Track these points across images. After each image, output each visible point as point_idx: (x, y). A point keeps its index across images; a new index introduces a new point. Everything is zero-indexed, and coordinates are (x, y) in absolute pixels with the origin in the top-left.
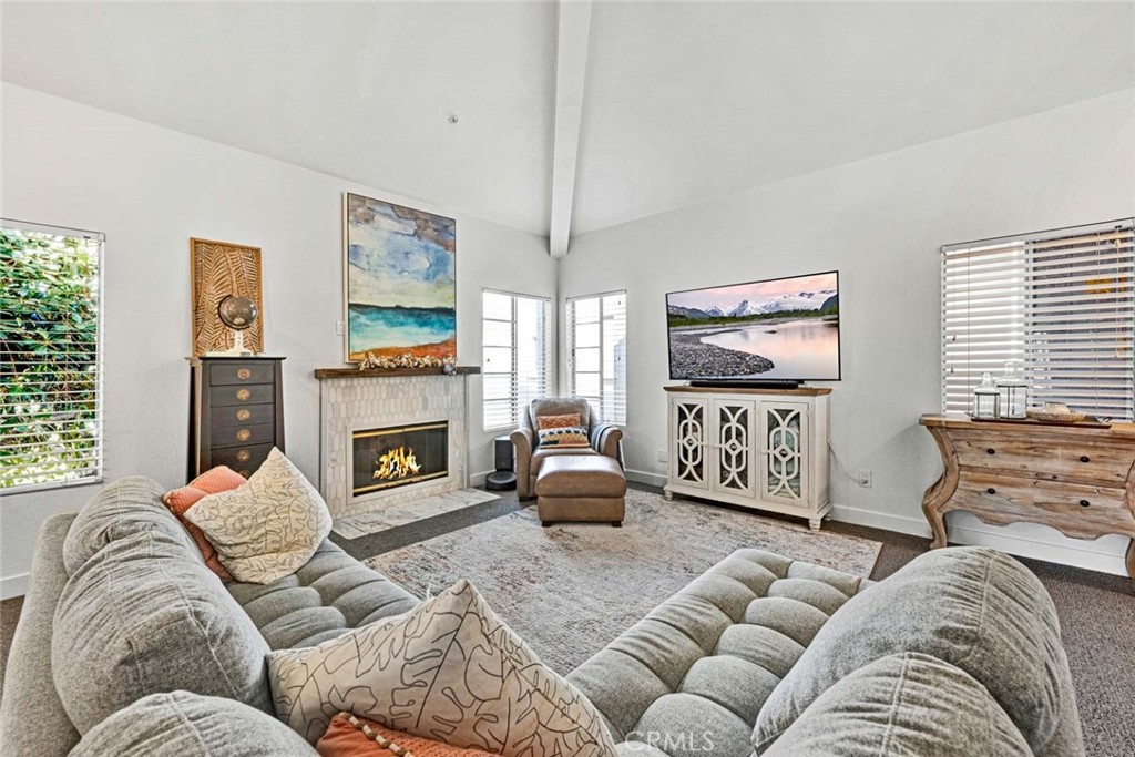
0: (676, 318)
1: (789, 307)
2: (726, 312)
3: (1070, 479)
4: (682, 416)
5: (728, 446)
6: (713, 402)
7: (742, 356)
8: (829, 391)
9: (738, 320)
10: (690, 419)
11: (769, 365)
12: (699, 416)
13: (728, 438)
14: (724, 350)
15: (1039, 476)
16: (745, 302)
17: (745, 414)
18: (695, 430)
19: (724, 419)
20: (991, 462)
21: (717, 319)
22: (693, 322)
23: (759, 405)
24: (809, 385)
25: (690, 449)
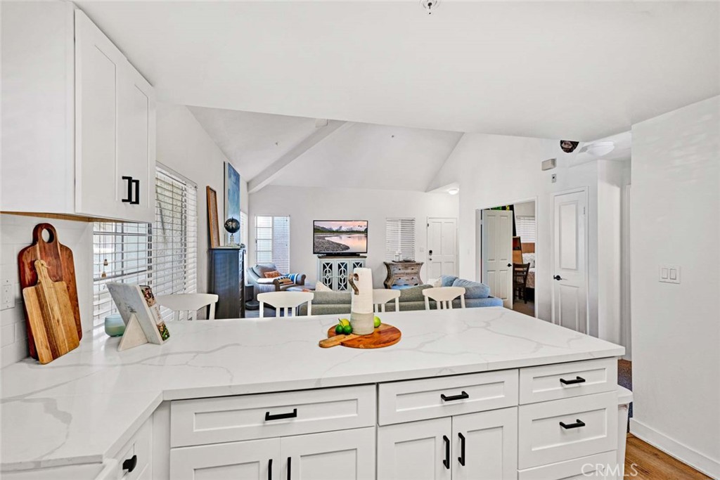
0: (316, 230)
1: (355, 230)
2: (334, 229)
3: (412, 273)
4: (324, 267)
5: (341, 276)
6: (335, 262)
7: (339, 245)
8: (366, 257)
9: (339, 232)
10: (328, 268)
11: (348, 248)
12: (331, 267)
13: (341, 273)
14: (333, 242)
15: (407, 274)
16: (341, 227)
17: (346, 265)
18: (329, 272)
19: (340, 267)
20: (400, 272)
21: (331, 232)
22: (322, 232)
23: (350, 261)
24: (361, 255)
25: (328, 279)
